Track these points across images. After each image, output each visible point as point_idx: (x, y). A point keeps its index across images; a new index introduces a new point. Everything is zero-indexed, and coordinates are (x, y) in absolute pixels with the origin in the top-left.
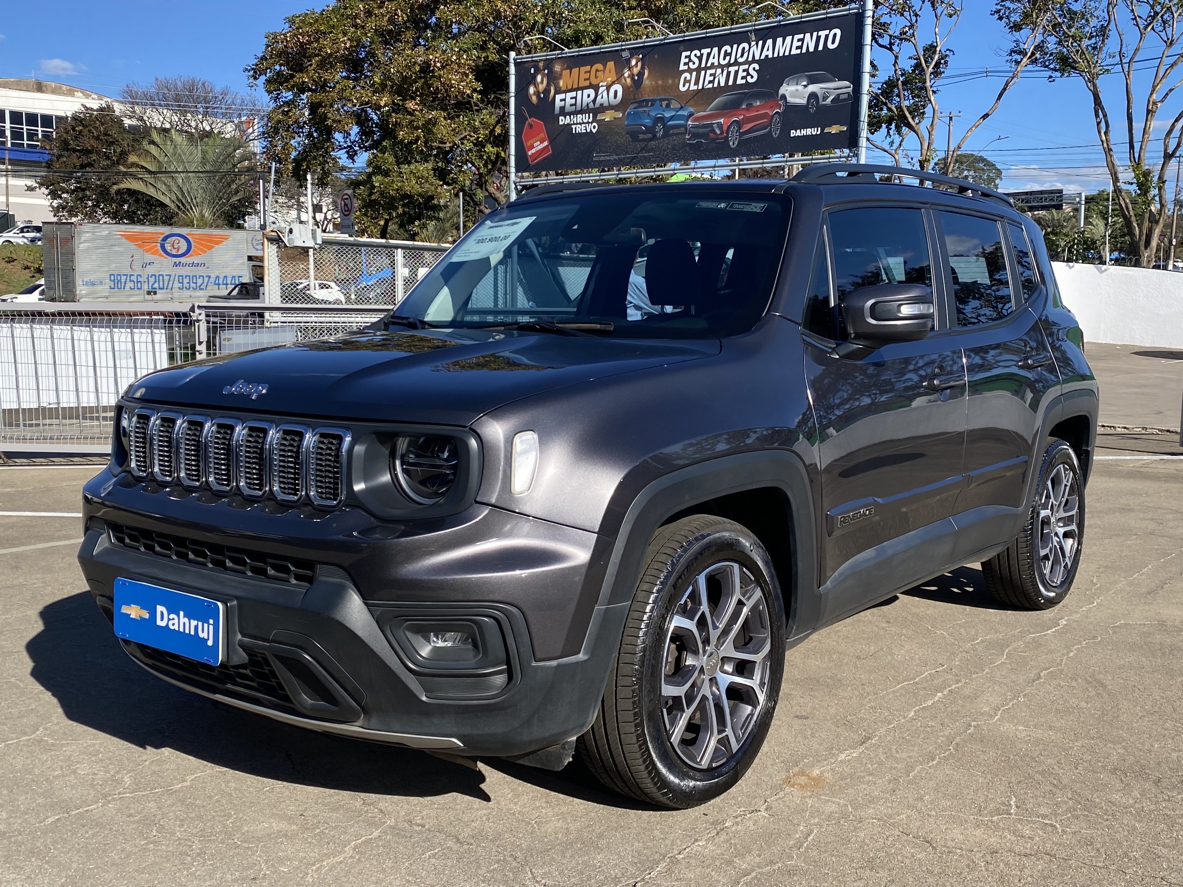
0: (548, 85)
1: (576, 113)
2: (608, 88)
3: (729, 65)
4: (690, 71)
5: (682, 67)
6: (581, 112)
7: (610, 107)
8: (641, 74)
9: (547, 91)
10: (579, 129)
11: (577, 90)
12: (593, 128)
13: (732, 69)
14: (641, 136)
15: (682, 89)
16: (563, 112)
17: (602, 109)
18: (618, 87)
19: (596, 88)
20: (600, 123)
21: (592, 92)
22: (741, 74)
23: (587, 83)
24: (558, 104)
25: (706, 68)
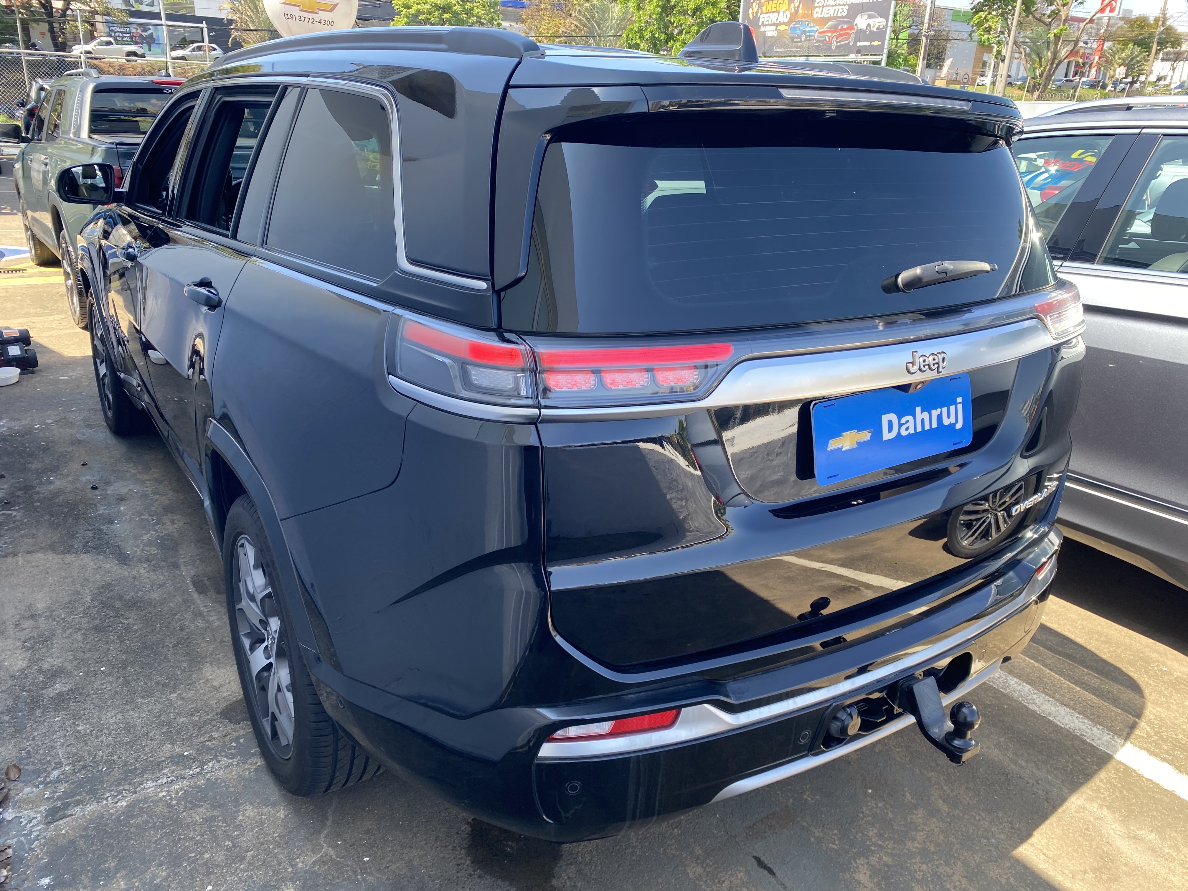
0: (758, 9)
1: (769, 25)
2: (784, 12)
3: (836, 5)
4: (819, 7)
5: (816, 5)
6: (771, 25)
7: (784, 23)
8: (798, 7)
9: (757, 13)
10: (768, 34)
11: (770, 12)
12: (775, 34)
13: (837, 8)
14: (795, 40)
15: (815, 16)
16: (763, 25)
17: (780, 24)
18: (788, 13)
19: (779, 12)
20: (778, 31)
21: (776, 14)
22: (841, 10)
23: (775, 10)
24: (761, 20)
25: (827, 6)
